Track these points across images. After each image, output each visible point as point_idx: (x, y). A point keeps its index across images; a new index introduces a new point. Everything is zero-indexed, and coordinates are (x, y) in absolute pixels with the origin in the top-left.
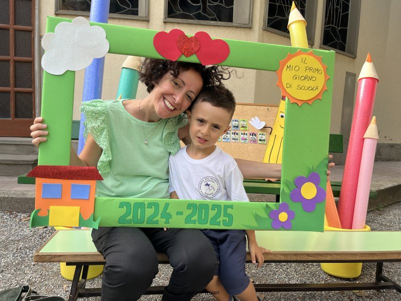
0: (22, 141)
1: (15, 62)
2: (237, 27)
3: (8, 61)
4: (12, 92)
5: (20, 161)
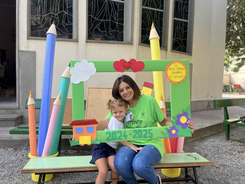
2: (125, 44)
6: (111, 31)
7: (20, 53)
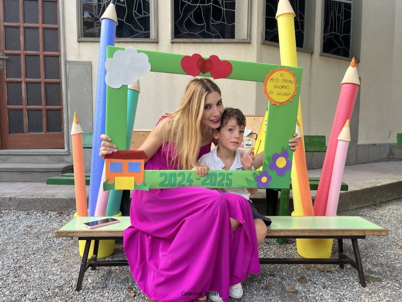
0: (52, 152)
1: (46, 83)
2: (237, 43)
3: (40, 83)
4: (44, 110)
5: (51, 169)
6: (213, 22)
7: (67, 66)
